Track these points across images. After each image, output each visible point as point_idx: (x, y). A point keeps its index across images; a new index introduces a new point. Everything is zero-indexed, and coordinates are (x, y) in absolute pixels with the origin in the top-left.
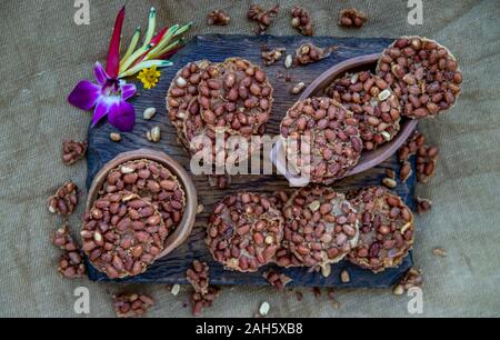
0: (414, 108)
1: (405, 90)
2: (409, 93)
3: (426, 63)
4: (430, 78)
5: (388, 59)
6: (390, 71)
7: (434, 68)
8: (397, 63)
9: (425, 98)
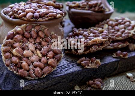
0: (42, 69)
1: (29, 62)
2: (32, 63)
3: (31, 40)
4: (39, 47)
5: (7, 48)
6: (13, 56)
7: (38, 40)
8: (14, 48)
9: (44, 59)
